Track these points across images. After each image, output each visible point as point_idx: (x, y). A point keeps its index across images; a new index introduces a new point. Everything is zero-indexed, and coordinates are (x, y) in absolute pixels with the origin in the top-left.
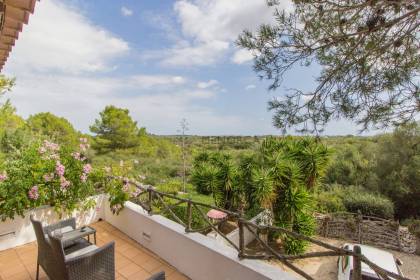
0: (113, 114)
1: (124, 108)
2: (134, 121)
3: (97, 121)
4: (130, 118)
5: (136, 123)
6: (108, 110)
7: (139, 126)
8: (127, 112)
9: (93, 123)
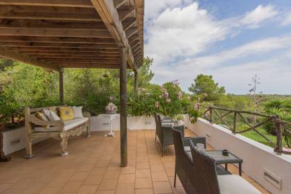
0: (202, 79)
1: (209, 75)
2: (215, 83)
3: (193, 85)
4: (213, 81)
5: (217, 84)
6: (199, 77)
7: (219, 86)
8: (211, 77)
9: (190, 86)
